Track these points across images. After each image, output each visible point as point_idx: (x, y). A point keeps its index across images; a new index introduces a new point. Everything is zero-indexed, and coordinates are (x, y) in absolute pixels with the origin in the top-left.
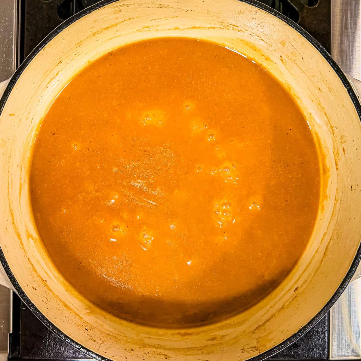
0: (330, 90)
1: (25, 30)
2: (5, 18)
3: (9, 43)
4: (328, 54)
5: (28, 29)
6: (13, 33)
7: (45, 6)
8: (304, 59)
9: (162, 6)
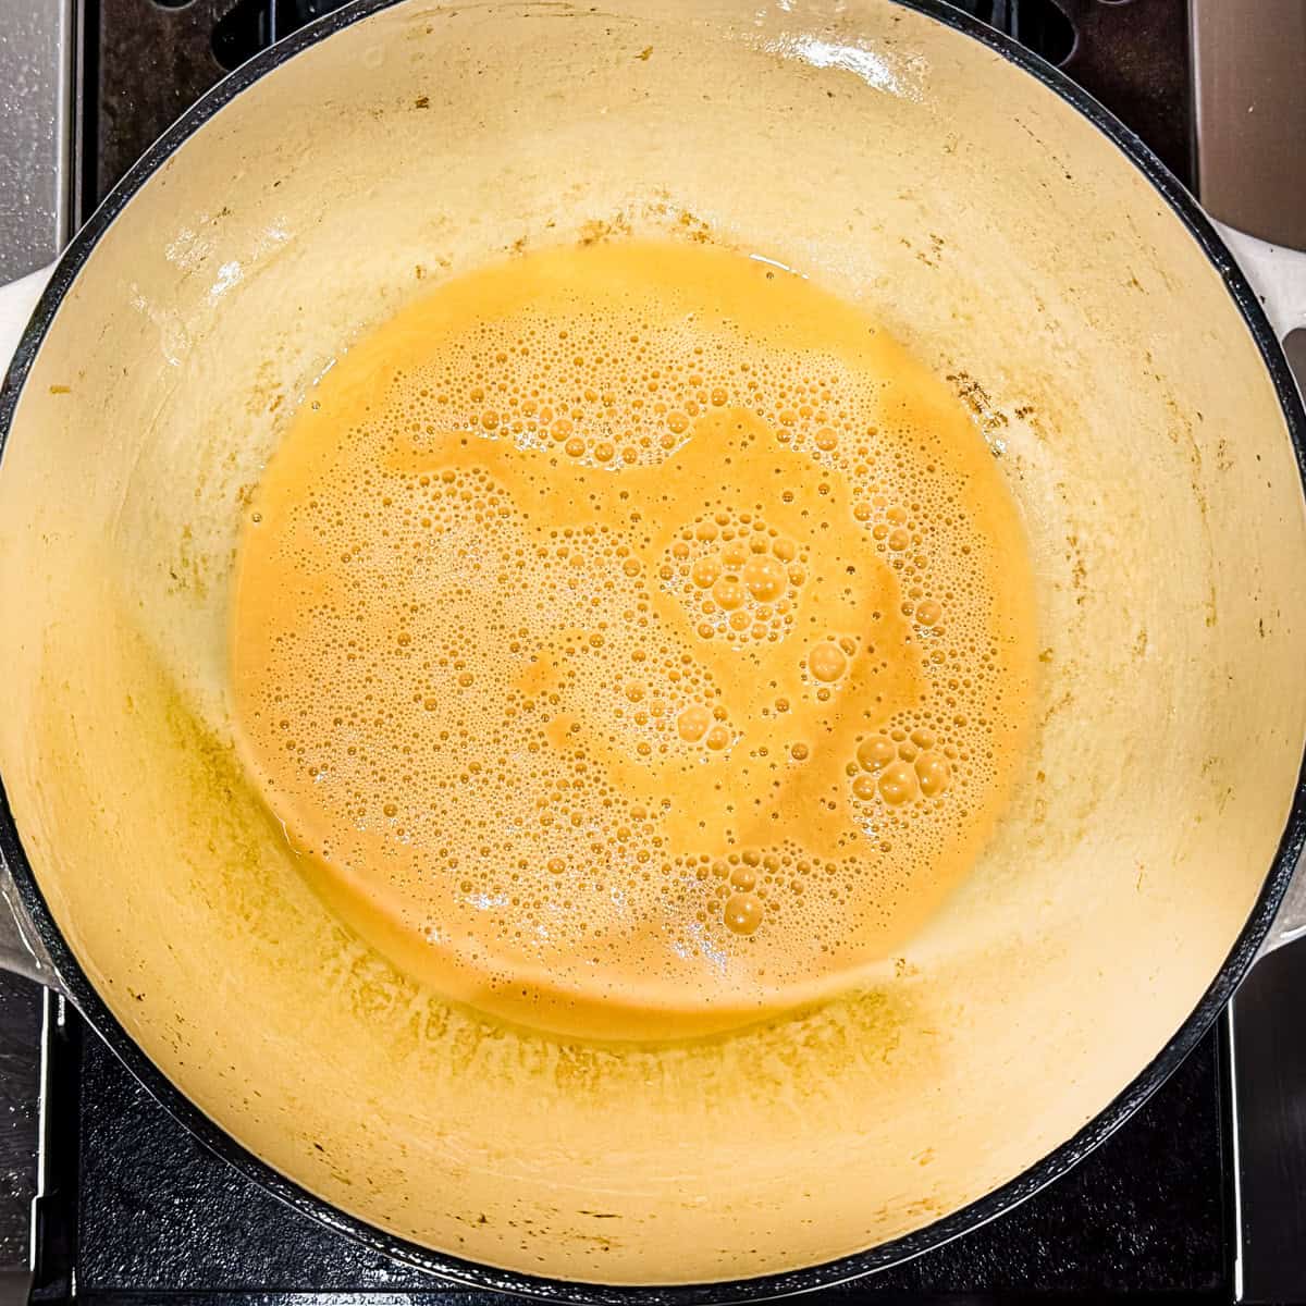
0: (1169, 281)
1: (101, 111)
2: (30, 70)
3: (43, 154)
4: (1149, 155)
5: (107, 107)
6: (55, 122)
7: (169, 24)
8: (1074, 179)
9: (570, 10)
